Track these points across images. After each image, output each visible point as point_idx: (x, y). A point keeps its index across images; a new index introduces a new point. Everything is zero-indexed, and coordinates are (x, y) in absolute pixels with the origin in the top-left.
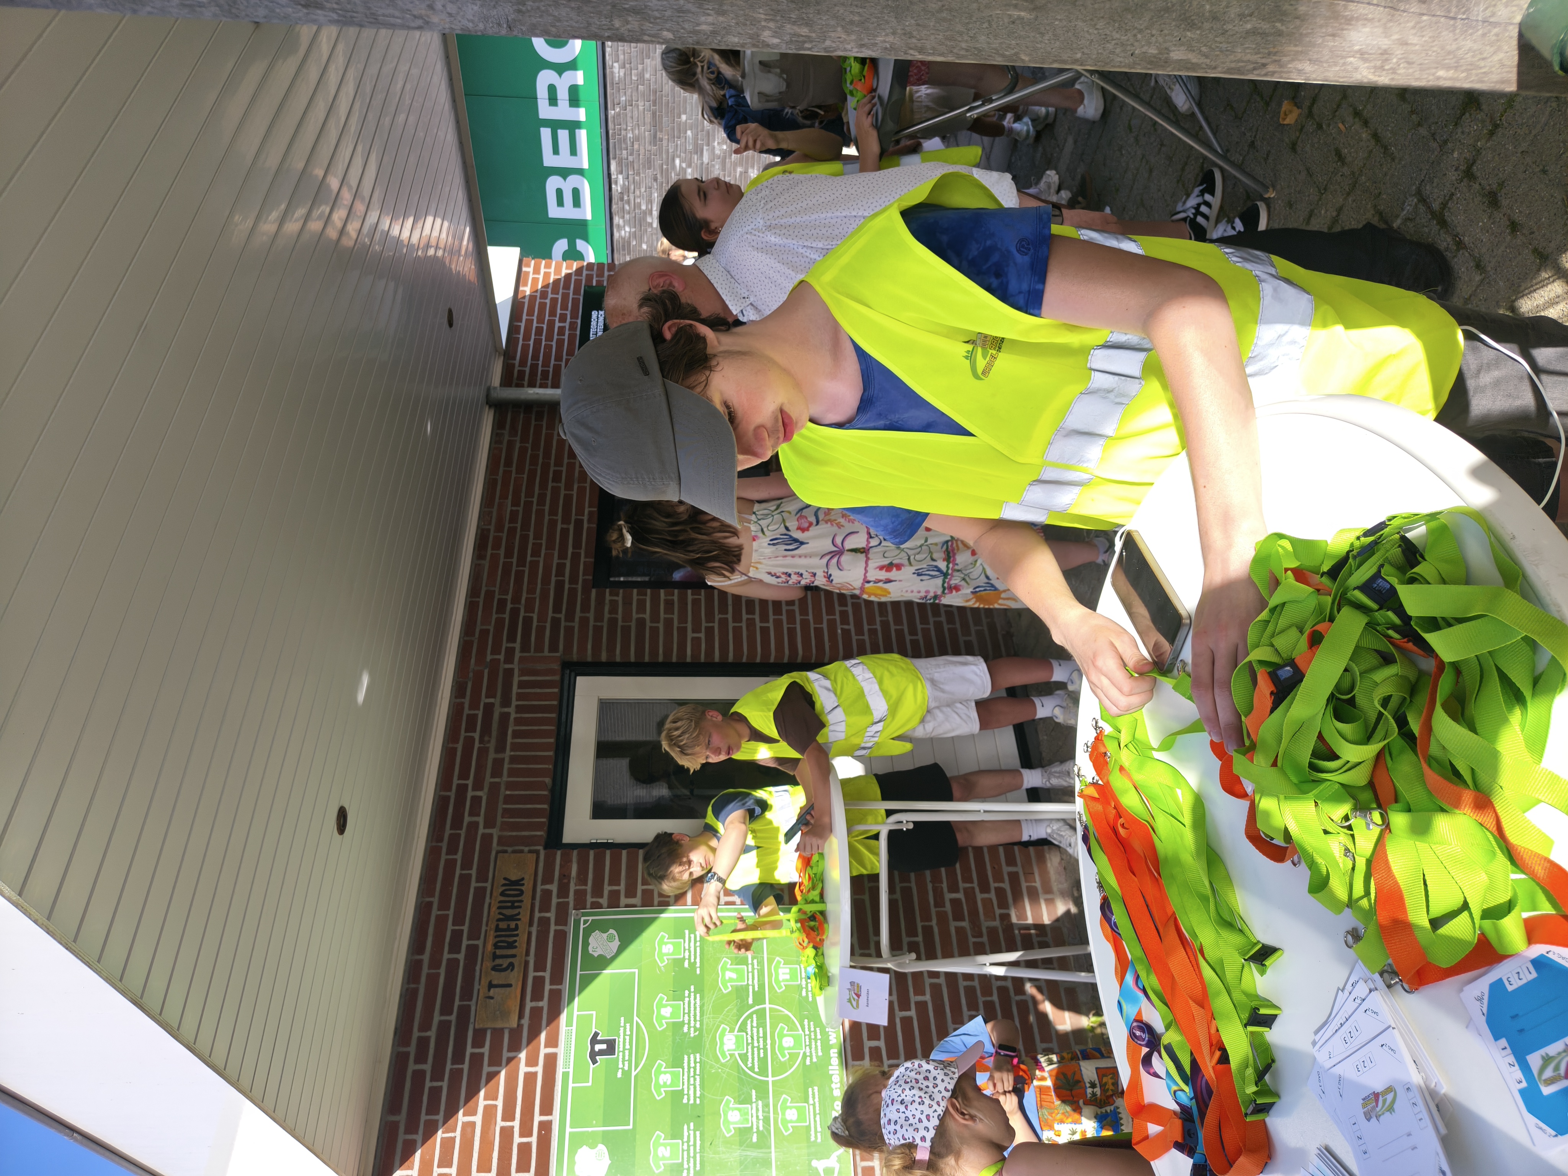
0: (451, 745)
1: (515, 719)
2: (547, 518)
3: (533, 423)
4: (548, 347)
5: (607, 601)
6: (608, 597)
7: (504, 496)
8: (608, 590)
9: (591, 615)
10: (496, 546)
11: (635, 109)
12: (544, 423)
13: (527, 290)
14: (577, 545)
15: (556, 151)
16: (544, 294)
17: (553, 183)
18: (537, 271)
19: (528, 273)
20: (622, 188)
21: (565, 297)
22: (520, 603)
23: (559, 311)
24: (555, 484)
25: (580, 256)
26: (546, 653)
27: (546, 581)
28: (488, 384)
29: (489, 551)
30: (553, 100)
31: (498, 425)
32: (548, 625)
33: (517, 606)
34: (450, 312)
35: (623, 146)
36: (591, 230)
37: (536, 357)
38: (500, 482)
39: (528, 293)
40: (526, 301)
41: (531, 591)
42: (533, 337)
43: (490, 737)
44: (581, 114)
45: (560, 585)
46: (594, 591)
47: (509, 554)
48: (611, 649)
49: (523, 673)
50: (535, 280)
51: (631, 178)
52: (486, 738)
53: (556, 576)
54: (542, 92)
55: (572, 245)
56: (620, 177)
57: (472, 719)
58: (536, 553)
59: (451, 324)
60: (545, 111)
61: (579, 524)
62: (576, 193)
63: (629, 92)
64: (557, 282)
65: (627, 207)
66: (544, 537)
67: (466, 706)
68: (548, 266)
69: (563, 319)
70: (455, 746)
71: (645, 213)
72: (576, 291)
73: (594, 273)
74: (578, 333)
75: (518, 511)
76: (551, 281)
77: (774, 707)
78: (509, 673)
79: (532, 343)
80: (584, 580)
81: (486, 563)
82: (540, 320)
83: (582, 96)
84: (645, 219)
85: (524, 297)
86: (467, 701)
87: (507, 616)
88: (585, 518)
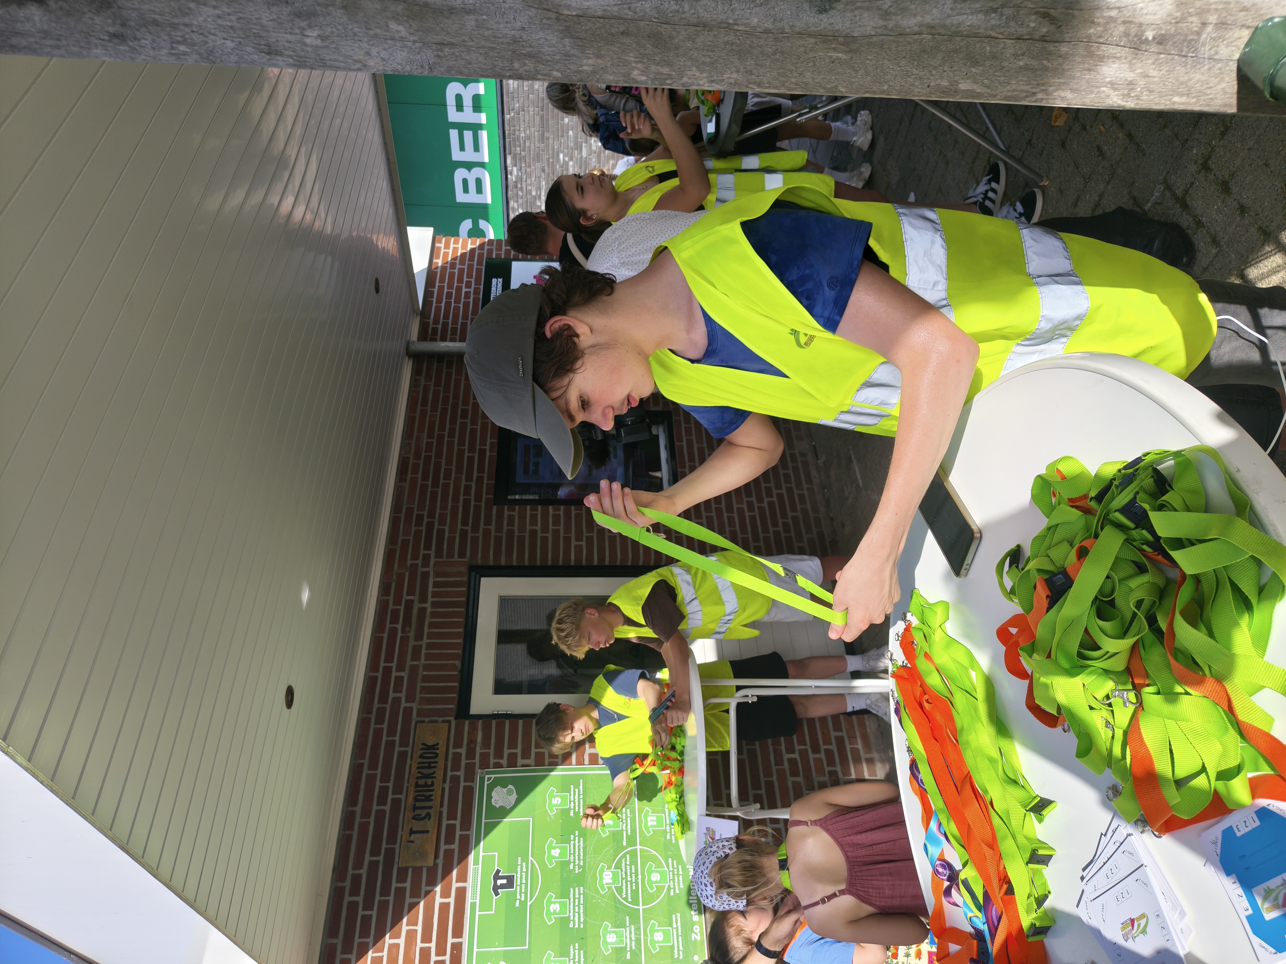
0: (378, 635)
1: (431, 612)
2: (456, 448)
3: (445, 370)
4: (457, 309)
5: (506, 516)
6: (506, 513)
7: (421, 430)
8: (506, 507)
9: (493, 528)
10: (415, 471)
11: (527, 114)
12: (454, 371)
13: (439, 262)
14: (481, 469)
15: (462, 148)
16: (453, 265)
17: (460, 174)
18: (447, 246)
19: (440, 248)
20: (516, 178)
21: (470, 267)
22: (434, 518)
23: (465, 279)
24: (462, 420)
25: (482, 234)
26: (456, 559)
27: (456, 499)
28: (408, 339)
29: (409, 475)
30: (460, 107)
31: (416, 372)
32: (457, 536)
33: (432, 520)
34: (377, 281)
35: (517, 143)
36: (491, 212)
37: (446, 316)
38: (417, 419)
39: (440, 264)
40: (439, 271)
41: (444, 507)
42: (444, 300)
43: (410, 627)
44: (483, 118)
45: (467, 503)
46: (495, 508)
47: (425, 477)
48: (509, 554)
49: (437, 575)
50: (446, 254)
51: (523, 169)
52: (407, 629)
53: (464, 495)
54: (451, 101)
55: (475, 224)
56: (515, 169)
57: (395, 613)
58: (447, 476)
59: (377, 291)
60: (453, 116)
61: (482, 452)
62: (479, 182)
63: (521, 100)
64: (463, 255)
65: (520, 193)
66: (454, 464)
67: (391, 602)
68: (456, 242)
69: (468, 285)
70: (382, 635)
71: (535, 198)
72: (480, 263)
73: (494, 247)
74: (481, 296)
75: (432, 442)
76: (459, 254)
77: (642, 603)
78: (426, 575)
79: (443, 305)
80: (487, 499)
81: (407, 485)
82: (450, 286)
83: (484, 103)
84: (535, 203)
85: (437, 268)
86: (391, 599)
87: (424, 528)
88: (488, 448)
